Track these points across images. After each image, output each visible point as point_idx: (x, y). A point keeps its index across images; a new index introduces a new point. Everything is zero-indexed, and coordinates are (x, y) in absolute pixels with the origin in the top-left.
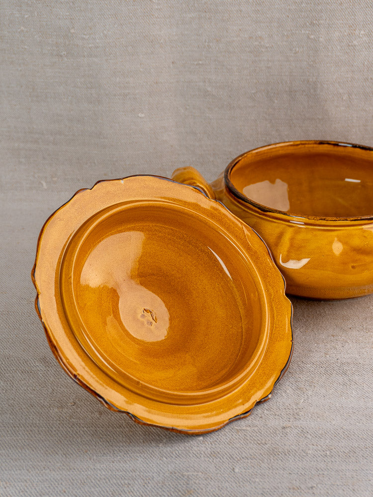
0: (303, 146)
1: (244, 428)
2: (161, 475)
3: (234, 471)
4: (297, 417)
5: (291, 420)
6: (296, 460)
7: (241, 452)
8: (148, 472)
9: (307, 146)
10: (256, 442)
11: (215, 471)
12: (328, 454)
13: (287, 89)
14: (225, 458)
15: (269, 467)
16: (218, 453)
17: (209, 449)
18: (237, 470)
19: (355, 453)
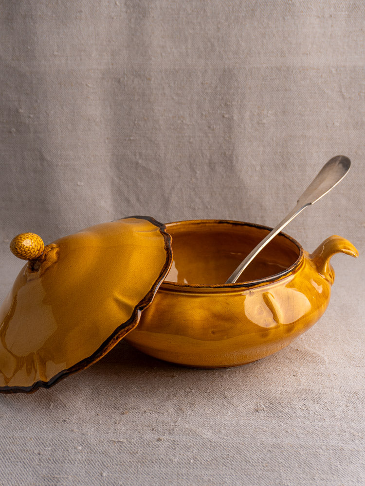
0: (204, 224)
1: (121, 440)
2: (34, 478)
3: (102, 476)
4: (171, 432)
5: (166, 434)
6: (161, 467)
7: (112, 460)
8: (24, 474)
9: (207, 225)
10: (128, 452)
11: (84, 475)
12: (192, 462)
13: (207, 161)
14: (96, 464)
15: (135, 472)
16: (92, 460)
17: (84, 457)
18: (104, 474)
19: (217, 461)
